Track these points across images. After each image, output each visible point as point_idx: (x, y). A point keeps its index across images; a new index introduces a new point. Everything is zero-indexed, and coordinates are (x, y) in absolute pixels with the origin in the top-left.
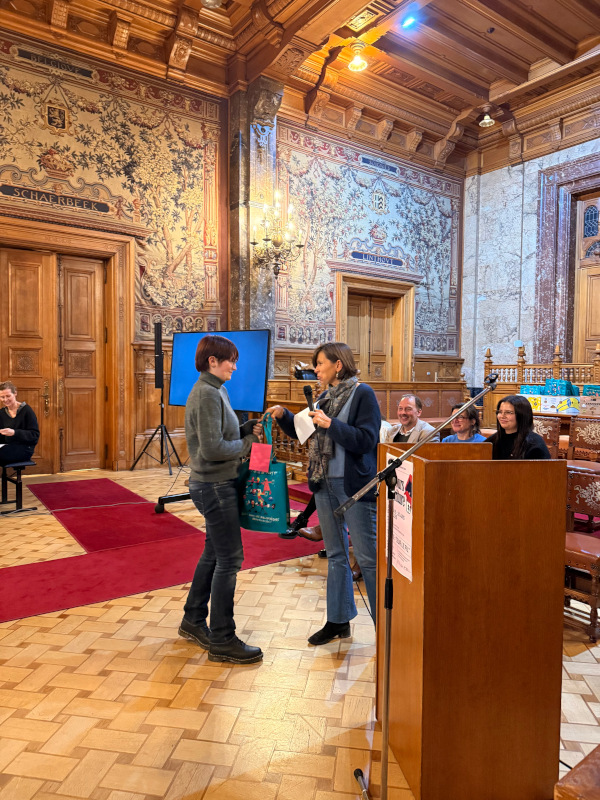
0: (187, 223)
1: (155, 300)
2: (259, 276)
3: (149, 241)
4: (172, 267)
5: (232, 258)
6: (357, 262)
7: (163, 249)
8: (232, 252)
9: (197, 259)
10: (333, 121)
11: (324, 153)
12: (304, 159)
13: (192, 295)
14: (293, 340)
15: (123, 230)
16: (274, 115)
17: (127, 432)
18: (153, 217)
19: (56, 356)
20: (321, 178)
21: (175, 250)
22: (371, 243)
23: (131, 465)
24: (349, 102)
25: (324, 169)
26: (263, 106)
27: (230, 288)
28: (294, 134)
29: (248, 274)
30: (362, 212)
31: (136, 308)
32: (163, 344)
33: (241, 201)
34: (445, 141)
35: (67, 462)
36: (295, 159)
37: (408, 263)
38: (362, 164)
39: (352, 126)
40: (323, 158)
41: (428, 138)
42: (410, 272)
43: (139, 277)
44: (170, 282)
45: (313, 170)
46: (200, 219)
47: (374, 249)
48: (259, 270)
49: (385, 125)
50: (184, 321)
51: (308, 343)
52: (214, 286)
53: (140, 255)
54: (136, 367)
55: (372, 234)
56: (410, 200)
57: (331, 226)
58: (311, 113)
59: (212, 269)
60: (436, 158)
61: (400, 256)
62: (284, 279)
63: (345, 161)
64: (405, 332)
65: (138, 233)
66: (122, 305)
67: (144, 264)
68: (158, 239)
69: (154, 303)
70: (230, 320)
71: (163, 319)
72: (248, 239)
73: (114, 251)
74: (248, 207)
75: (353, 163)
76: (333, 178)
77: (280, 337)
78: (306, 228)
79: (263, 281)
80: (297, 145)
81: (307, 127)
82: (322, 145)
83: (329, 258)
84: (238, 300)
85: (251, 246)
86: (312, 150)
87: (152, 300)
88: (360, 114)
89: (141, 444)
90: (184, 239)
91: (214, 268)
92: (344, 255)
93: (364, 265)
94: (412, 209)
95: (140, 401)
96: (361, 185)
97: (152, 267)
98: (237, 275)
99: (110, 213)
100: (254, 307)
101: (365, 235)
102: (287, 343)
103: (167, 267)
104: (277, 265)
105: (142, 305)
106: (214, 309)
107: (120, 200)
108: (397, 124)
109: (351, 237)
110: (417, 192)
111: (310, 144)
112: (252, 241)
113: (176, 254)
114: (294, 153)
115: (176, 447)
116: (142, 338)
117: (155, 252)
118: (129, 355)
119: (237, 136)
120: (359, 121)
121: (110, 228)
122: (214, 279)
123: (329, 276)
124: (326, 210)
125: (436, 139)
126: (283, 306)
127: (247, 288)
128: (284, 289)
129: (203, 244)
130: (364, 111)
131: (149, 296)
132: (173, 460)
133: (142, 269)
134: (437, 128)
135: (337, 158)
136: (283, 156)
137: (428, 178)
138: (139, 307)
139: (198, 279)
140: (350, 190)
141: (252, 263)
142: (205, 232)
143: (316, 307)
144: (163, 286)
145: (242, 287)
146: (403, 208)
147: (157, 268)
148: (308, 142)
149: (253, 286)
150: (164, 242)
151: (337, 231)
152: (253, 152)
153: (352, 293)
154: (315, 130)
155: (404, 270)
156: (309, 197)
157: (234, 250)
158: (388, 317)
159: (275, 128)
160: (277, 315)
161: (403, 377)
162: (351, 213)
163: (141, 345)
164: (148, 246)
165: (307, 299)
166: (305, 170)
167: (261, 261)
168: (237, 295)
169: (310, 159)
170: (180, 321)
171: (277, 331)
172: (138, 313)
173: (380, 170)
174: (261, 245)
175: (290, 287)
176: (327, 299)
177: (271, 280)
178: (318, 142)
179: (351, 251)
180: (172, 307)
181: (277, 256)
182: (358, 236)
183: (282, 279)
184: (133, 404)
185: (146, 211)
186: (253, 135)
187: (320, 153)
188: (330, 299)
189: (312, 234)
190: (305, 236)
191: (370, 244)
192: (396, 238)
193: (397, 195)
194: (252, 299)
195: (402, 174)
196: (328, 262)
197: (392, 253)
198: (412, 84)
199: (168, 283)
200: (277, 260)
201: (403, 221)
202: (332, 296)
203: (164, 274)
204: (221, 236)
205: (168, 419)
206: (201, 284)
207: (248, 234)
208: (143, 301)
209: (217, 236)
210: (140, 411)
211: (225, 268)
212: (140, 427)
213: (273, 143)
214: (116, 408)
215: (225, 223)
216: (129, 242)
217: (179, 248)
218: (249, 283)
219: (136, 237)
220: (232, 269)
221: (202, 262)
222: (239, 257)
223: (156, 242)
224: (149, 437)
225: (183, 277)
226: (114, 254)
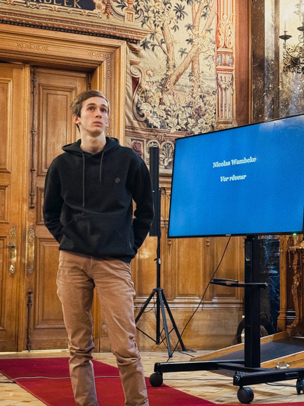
0: (194, 21)
1: (151, 121)
2: (293, 83)
3: (145, 45)
4: (173, 78)
5: (254, 62)
8: (254, 55)
9: (207, 68)
13: (199, 114)
15: (112, 32)
18: (151, 14)
19: (26, 195)
27: (251, 104)
29: (277, 81)
31: (126, 134)
32: (161, 179)
35: (36, 338)
43: (131, 92)
44: (170, 97)
46: (212, 13)
48: (292, 75)
52: (229, 101)
53: (132, 63)
59: (226, 79)
65: (130, 35)
67: (138, 74)
68: (156, 42)
69: (150, 125)
71: (161, 147)
73: (101, 59)
85: (281, 41)
87: (146, 121)
90: (190, 41)
91: (228, 77)
97: (147, 79)
98: (260, 85)
99: (96, 11)
103: (166, 78)
105: (133, 128)
112: (282, 33)
113: (178, 60)
115: (177, 323)
121: (96, 29)
122: (229, 92)
127: (275, 100)
129: (215, 46)
131: (143, 116)
132: (174, 340)
133: (136, 82)
138: (131, 130)
139: (208, 92)
141: (282, 66)
142: (218, 31)
144: (161, 103)
145: (268, 100)
147: (153, 79)
149: (283, 97)
150: (164, 46)
157: (258, 52)
164: (143, 52)
167: (295, 63)
168: (260, 111)
172: (129, 139)
174: (295, 38)
180: (173, 130)
185: (141, 7)
199: (167, 98)
203: (163, 86)
204: (239, 34)
205: (166, 282)
206: (212, 99)
207: (276, 28)
208: (135, 122)
209: (233, 36)
211: (244, 77)
215: (245, 18)
216: (119, 47)
217: (183, 52)
218: (278, 93)
219: (128, 40)
220: (254, 78)
221: (213, 70)
222: (263, 60)
223: (154, 46)
224: (141, 306)
225: (187, 90)
226: (100, 63)
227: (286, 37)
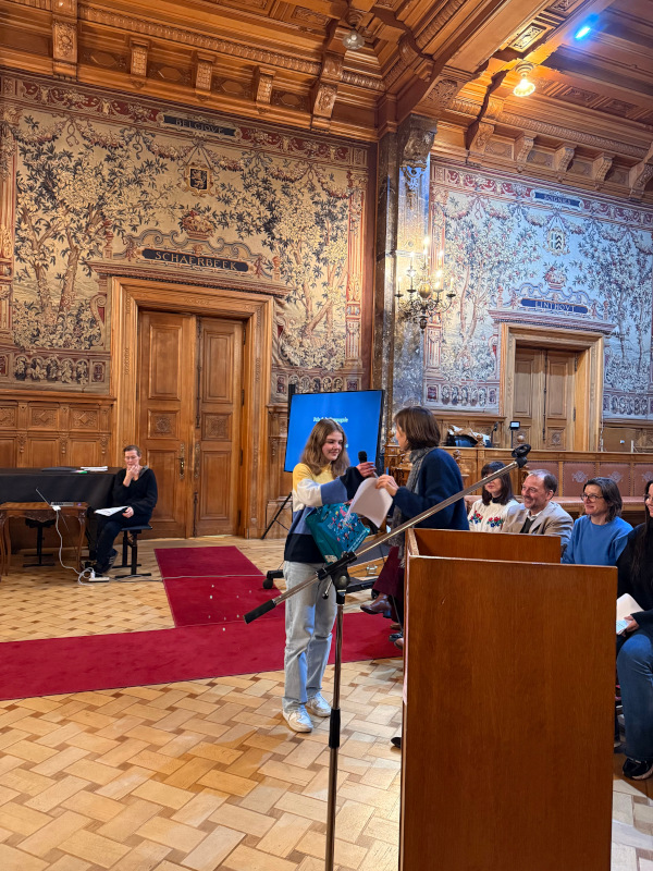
0: (329, 279)
1: (293, 360)
2: (405, 330)
3: (288, 299)
4: (311, 325)
5: (376, 313)
6: (528, 311)
7: (302, 307)
8: (376, 307)
9: (338, 317)
10: (500, 154)
11: (488, 191)
12: (463, 200)
13: (331, 354)
14: (445, 401)
15: (262, 289)
16: (426, 155)
17: (259, 499)
18: (294, 274)
19: (193, 418)
20: (484, 218)
21: (315, 307)
22: (546, 288)
23: (262, 533)
24: (517, 131)
25: (488, 209)
26: (413, 146)
27: (374, 345)
28: (452, 173)
29: (392, 329)
30: (535, 254)
31: (272, 371)
33: (388, 251)
34: (642, 165)
35: (200, 527)
36: (452, 200)
37: (594, 310)
38: (535, 200)
39: (522, 158)
40: (487, 197)
41: (620, 164)
42: (597, 320)
43: (276, 336)
44: (308, 341)
45: (474, 210)
46: (343, 273)
47: (550, 295)
48: (405, 324)
49: (564, 153)
50: (322, 382)
51: (465, 405)
52: (356, 343)
53: (278, 314)
54: (271, 430)
55: (547, 277)
56: (596, 237)
57: (495, 272)
58: (471, 149)
59: (354, 325)
60: (631, 186)
61: (584, 302)
62: (437, 332)
63: (514, 198)
64: (591, 391)
65: (276, 292)
66: (258, 366)
67: (282, 323)
68: (297, 297)
69: (292, 364)
70: (373, 380)
71: (300, 380)
72: (394, 290)
73: (253, 311)
74: (395, 257)
75: (523, 200)
76: (498, 218)
77: (430, 397)
78: (464, 276)
79: (410, 336)
80: (456, 186)
81: (467, 164)
82: (485, 182)
83: (492, 308)
84: (381, 358)
85: (397, 298)
86: (473, 189)
87: (289, 360)
88: (532, 144)
89: (273, 512)
90: (326, 295)
91: (356, 325)
92: (512, 302)
93: (538, 313)
94: (600, 247)
95: (274, 466)
96: (534, 224)
97: (290, 326)
98: (380, 331)
99: (249, 272)
100: (398, 365)
101: (538, 280)
102: (440, 404)
103: (306, 326)
104: (424, 318)
105: (278, 366)
106: (355, 368)
107: (260, 258)
108: (578, 151)
109: (521, 282)
110: (606, 227)
111: (471, 182)
112: (397, 293)
113: (316, 311)
114: (451, 194)
116: (278, 400)
117: (295, 310)
118: (263, 418)
119: (385, 181)
120: (532, 151)
121: (249, 287)
122: (356, 336)
123: (492, 328)
124: (490, 254)
125: (630, 164)
126: (435, 363)
127: (391, 345)
128: (436, 346)
129: (345, 299)
130: (537, 140)
131: (286, 356)
133: (281, 329)
134: (632, 150)
135: (503, 196)
136: (438, 198)
137: (621, 210)
138: (276, 368)
139: (339, 337)
140: (521, 230)
141: (397, 317)
142: (348, 287)
143: (475, 363)
144: (301, 345)
145: (385, 344)
146: (588, 246)
147: (296, 326)
148: (469, 180)
149: (397, 342)
150: (304, 300)
151: (503, 277)
152: (402, 197)
153: (521, 347)
154: (478, 167)
155: (589, 318)
156: (470, 241)
157: (379, 304)
158: (570, 374)
159: (428, 169)
160: (427, 374)
161: (588, 447)
162: (521, 255)
163: (275, 408)
164: (287, 305)
165: (464, 355)
166: (464, 211)
167: (407, 315)
168: (379, 352)
169: (470, 199)
170: (317, 381)
171: (426, 391)
172: (274, 375)
173: (557, 205)
174: (406, 297)
175: (444, 341)
176: (489, 355)
177: (418, 335)
178: (480, 180)
179: (521, 298)
180: (310, 368)
181: (424, 308)
182: (530, 280)
183: (434, 334)
184: (266, 469)
185: (286, 268)
186: (402, 178)
187: (483, 191)
188: (493, 354)
189: (472, 282)
190: (463, 284)
191: (544, 289)
192: (578, 280)
193: (580, 232)
194: (396, 356)
195: (586, 207)
196: (490, 312)
197: (573, 298)
198: (597, 103)
199: (306, 342)
200: (424, 312)
201: (587, 262)
202: (495, 350)
203: (303, 333)
204: (365, 289)
206: (342, 343)
207: (394, 286)
208: (280, 361)
209: (361, 291)
210: (273, 477)
211: (368, 324)
212: (273, 493)
213: (426, 186)
214: (249, 473)
215: (370, 276)
216: (267, 302)
217: (319, 304)
218: (393, 339)
219: (275, 295)
220: (377, 325)
221: (344, 319)
222: (383, 312)
223: (295, 300)
224: (281, 504)
225: (322, 335)
226: (252, 315)
227: (399, 296)
